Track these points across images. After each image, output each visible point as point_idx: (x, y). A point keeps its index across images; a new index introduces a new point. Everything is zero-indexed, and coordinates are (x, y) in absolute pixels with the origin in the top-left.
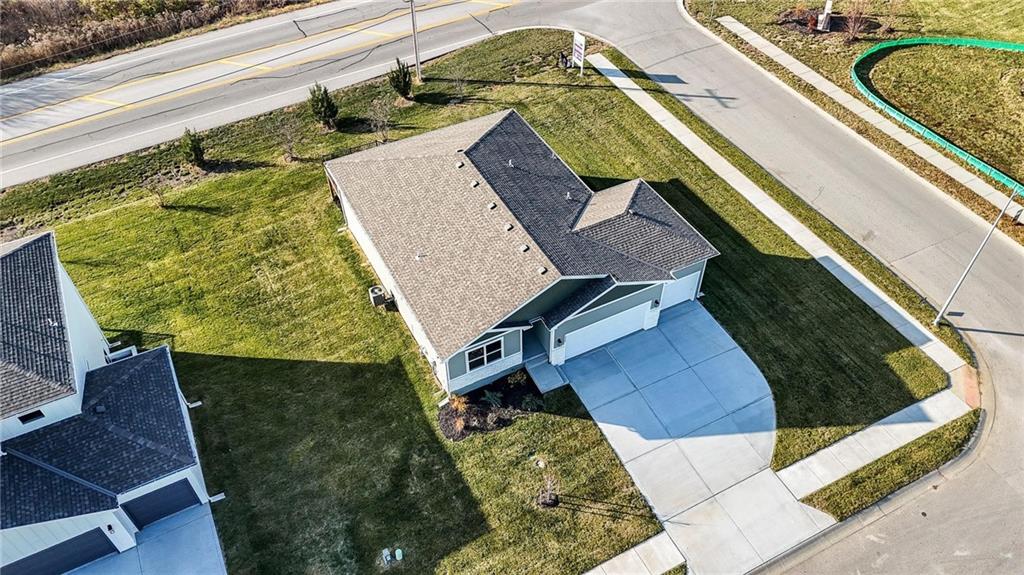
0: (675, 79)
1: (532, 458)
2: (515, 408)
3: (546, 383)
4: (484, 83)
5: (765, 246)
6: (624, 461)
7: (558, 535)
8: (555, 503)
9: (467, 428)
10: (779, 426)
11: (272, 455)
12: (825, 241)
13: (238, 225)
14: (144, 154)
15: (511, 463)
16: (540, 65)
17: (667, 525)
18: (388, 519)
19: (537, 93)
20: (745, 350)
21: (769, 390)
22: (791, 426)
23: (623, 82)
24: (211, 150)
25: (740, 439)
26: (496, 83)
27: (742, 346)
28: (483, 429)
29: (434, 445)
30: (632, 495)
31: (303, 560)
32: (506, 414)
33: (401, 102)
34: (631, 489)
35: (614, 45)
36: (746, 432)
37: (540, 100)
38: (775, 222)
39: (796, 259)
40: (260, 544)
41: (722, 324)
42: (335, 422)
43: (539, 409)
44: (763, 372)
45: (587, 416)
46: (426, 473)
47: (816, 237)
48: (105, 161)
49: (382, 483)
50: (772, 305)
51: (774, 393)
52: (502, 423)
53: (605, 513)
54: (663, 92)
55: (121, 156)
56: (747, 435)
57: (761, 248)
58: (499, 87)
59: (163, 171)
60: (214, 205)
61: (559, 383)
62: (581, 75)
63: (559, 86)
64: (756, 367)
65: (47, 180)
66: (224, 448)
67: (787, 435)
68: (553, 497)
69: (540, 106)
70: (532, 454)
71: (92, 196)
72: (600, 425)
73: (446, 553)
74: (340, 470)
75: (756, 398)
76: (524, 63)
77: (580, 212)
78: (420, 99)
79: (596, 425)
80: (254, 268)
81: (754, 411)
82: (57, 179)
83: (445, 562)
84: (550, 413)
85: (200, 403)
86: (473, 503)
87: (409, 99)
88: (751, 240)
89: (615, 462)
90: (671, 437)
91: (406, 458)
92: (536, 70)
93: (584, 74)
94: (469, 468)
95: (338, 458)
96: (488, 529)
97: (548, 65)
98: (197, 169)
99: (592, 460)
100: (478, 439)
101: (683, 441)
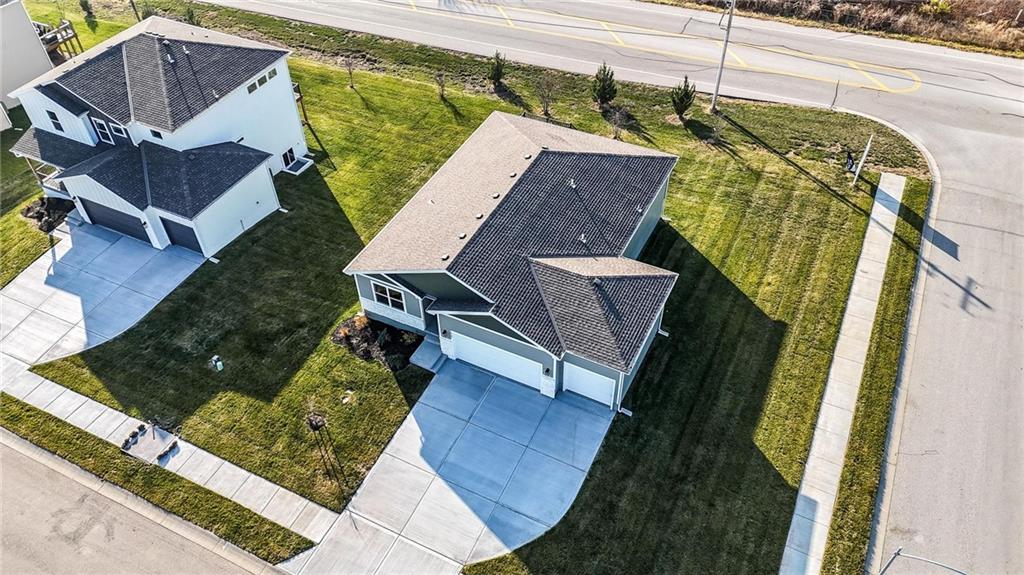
0: (951, 248)
1: (348, 391)
2: (384, 355)
3: (421, 359)
4: (758, 141)
5: (768, 438)
6: (387, 450)
7: (289, 445)
8: (316, 428)
9: (348, 338)
10: (515, 552)
11: (265, 264)
12: (841, 489)
13: (457, 133)
14: (479, 59)
15: (335, 381)
16: (831, 156)
17: (346, 513)
18: (248, 347)
19: (786, 174)
20: (586, 480)
21: (554, 522)
22: (526, 562)
23: (884, 217)
24: (514, 79)
25: (477, 526)
26: (766, 146)
27: (590, 474)
28: (352, 349)
29: (321, 333)
30: (357, 474)
31: (192, 325)
32: (376, 352)
33: (673, 119)
34: (364, 470)
35: (938, 180)
36: (488, 526)
37: (778, 182)
38: (818, 433)
39: (778, 476)
40: (192, 299)
41: (603, 446)
42: (310, 276)
43: (394, 369)
44: (573, 507)
45: (411, 403)
46: (294, 345)
47: (836, 481)
48: (455, 52)
49: (275, 325)
50: (682, 479)
51: (553, 529)
52: (367, 356)
53: (328, 464)
54: (914, 249)
55: (466, 53)
56: (486, 529)
57: (760, 439)
58: (764, 152)
59: (475, 77)
60: (465, 113)
61: (427, 366)
62: (852, 184)
63: (815, 180)
64: (574, 499)
65: (416, 45)
66: (255, 241)
67: (511, 563)
68: (320, 424)
69: (771, 186)
70: (352, 389)
71: (424, 69)
72: (410, 416)
73: (237, 390)
74: (274, 300)
75: (535, 515)
76: (819, 145)
77: (568, 255)
78: (689, 124)
79: (408, 413)
80: (424, 164)
81: (518, 522)
82: (422, 48)
83: (230, 394)
84: (396, 378)
85: (286, 211)
86: (285, 381)
87: (681, 119)
88: (765, 422)
89: (382, 445)
90: (437, 471)
91: (302, 325)
92: (820, 156)
93: (856, 186)
94: (316, 361)
95: (279, 294)
96: (269, 401)
97: (838, 160)
98: (492, 86)
99: (371, 429)
100: (344, 351)
101: (439, 482)
